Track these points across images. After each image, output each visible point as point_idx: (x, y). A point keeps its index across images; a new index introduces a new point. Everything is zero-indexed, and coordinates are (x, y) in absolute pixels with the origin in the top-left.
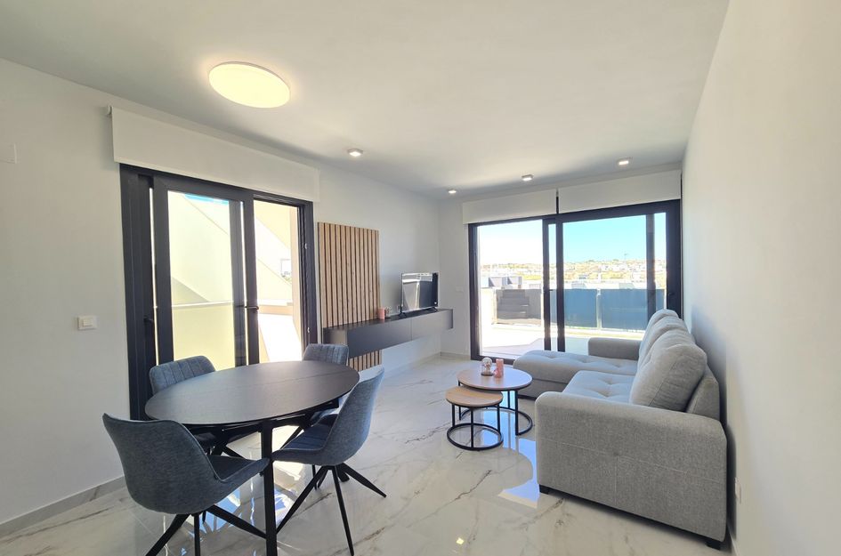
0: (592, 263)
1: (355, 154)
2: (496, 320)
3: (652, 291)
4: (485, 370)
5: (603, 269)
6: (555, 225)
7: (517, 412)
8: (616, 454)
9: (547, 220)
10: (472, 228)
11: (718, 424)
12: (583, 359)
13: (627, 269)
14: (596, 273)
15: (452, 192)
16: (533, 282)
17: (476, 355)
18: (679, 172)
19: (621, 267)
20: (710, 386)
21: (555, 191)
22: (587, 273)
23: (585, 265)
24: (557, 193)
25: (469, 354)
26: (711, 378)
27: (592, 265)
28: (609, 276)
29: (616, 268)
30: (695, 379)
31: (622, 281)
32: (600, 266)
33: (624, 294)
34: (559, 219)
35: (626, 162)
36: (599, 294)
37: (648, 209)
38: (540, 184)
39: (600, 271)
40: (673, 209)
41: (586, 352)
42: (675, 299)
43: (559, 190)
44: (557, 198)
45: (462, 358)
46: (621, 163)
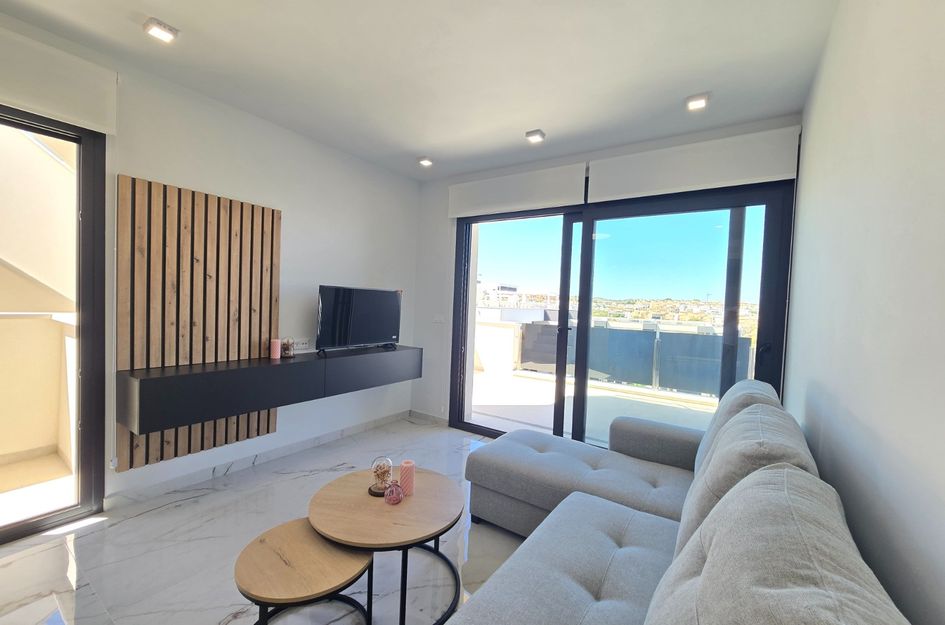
0: (669, 302)
2: (519, 365)
3: (732, 344)
5: (682, 310)
6: (581, 224)
9: (571, 214)
10: (464, 225)
13: (708, 311)
14: (673, 314)
15: (426, 163)
17: (456, 420)
18: (794, 130)
19: (702, 308)
21: (584, 166)
22: (662, 313)
23: (663, 304)
24: (587, 169)
25: (447, 417)
27: (669, 304)
28: (687, 318)
29: (696, 310)
31: (701, 324)
32: (678, 305)
34: (585, 214)
35: (702, 104)
37: (735, 198)
38: (566, 157)
39: (677, 311)
40: (780, 198)
43: (590, 164)
44: (587, 179)
45: (434, 422)
46: (693, 105)
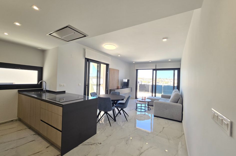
1: (119, 56)
2: (139, 91)
3: (174, 87)
4: (142, 99)
7: (148, 107)
8: (166, 109)
9: (154, 70)
10: (137, 70)
11: (182, 105)
12: (160, 98)
13: (169, 81)
14: (161, 82)
15: (134, 62)
16: (145, 83)
17: (136, 98)
18: (180, 63)
20: (181, 99)
22: (159, 82)
23: (159, 79)
26: (181, 98)
29: (167, 81)
30: (179, 98)
32: (162, 80)
33: (168, 87)
34: (156, 70)
35: (170, 60)
36: (163, 86)
37: (174, 69)
38: (153, 62)
40: (179, 70)
41: (161, 97)
42: (178, 87)
43: (157, 64)
45: (134, 99)
46: (169, 60)
